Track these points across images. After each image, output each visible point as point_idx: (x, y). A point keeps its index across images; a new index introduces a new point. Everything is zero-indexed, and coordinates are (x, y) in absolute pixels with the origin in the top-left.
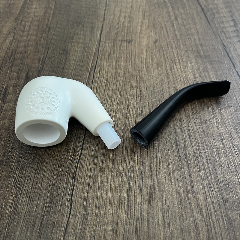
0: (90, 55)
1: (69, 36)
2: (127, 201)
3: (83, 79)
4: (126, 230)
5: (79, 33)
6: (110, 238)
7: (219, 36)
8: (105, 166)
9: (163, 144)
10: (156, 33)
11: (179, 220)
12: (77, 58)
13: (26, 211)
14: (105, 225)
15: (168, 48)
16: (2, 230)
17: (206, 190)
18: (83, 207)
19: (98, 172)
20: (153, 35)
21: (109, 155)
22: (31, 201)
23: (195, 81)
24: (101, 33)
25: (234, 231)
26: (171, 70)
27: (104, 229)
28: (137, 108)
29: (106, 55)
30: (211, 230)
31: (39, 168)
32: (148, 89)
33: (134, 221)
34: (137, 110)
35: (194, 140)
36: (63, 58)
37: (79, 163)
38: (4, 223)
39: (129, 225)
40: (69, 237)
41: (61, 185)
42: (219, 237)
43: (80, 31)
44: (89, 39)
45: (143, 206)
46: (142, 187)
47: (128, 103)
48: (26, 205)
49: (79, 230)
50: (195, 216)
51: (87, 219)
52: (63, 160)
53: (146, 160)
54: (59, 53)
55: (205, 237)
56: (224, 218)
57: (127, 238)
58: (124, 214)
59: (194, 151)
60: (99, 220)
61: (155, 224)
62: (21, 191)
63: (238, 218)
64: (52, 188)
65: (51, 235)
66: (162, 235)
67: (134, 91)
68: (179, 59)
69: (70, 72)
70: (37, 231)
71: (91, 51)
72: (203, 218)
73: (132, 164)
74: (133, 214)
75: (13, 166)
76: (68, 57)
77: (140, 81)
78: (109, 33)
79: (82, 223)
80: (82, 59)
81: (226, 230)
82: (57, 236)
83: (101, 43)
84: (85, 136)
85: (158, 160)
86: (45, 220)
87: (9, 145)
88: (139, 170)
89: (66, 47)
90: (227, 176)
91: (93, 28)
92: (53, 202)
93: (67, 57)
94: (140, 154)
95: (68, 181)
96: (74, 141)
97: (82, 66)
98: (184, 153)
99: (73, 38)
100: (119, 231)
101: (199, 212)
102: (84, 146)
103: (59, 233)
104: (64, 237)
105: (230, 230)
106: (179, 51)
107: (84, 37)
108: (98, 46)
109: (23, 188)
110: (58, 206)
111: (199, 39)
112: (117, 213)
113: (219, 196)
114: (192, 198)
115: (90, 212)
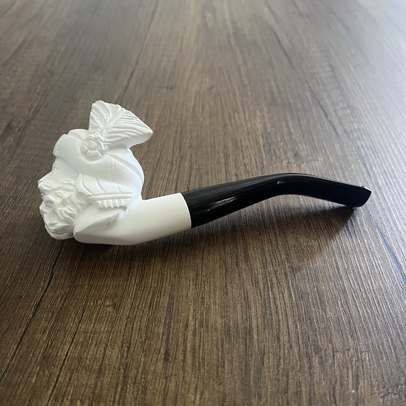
2: (142, 270)
4: (134, 305)
6: (108, 315)
7: (307, 82)
10: (213, 80)
11: (221, 293)
14: (102, 299)
15: (229, 95)
17: (268, 257)
18: (70, 278)
20: (208, 81)
23: (264, 132)
25: (306, 306)
26: (230, 119)
27: (100, 304)
28: (173, 162)
30: (270, 304)
32: (192, 141)
34: (173, 164)
39: (141, 299)
40: (41, 314)
41: (40, 252)
42: (282, 314)
45: (165, 276)
46: (167, 254)
47: (158, 156)
49: (59, 304)
50: (247, 289)
51: (74, 293)
55: (260, 313)
56: (292, 291)
57: (135, 315)
58: (134, 286)
60: (94, 293)
61: (181, 298)
64: (25, 255)
65: (14, 312)
66: (192, 311)
67: (170, 142)
68: (243, 108)
72: (258, 291)
74: (149, 286)
77: (181, 132)
79: (65, 296)
81: (293, 304)
82: (22, 313)
83: (128, 90)
86: (7, 293)
90: (302, 240)
92: (23, 272)
95: (52, 247)
100: (123, 307)
101: (254, 283)
103: (27, 309)
104: (34, 314)
105: (300, 305)
106: (245, 99)
110: (30, 277)
111: (277, 86)
112: (123, 285)
113: (286, 263)
114: (243, 266)
115: (80, 283)
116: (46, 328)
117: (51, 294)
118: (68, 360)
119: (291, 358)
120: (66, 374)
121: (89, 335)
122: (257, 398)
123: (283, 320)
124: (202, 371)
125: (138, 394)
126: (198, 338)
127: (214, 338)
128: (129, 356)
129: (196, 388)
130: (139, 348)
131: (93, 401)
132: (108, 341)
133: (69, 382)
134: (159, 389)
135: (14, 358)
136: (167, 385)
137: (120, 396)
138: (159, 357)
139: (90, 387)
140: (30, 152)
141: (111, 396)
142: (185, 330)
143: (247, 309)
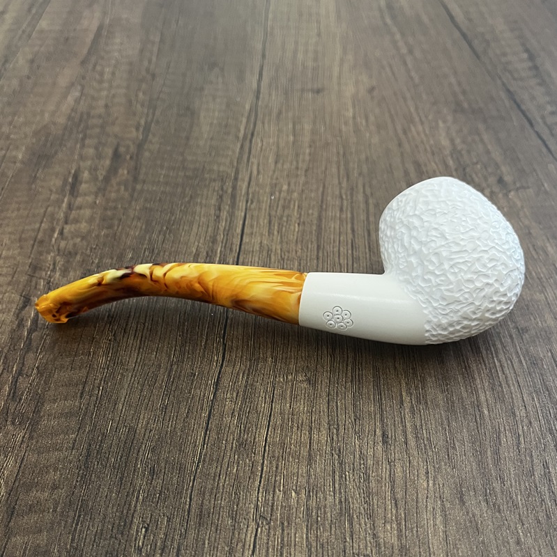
0: (241, 116)
3: (230, 153)
4: (332, 380)
5: (215, 80)
6: (303, 392)
7: (500, 77)
12: (215, 122)
13: (137, 359)
14: (292, 374)
16: (93, 389)
18: (248, 349)
22: (144, 344)
25: (541, 375)
26: (405, 133)
27: (292, 380)
30: (498, 374)
33: (347, 365)
38: (95, 379)
39: (339, 373)
40: (224, 393)
41: (202, 318)
42: (513, 384)
44: (236, 90)
48: (137, 352)
49: (242, 381)
51: (257, 367)
55: (487, 384)
56: (521, 356)
57: (336, 391)
58: (328, 356)
60: (281, 367)
62: (125, 329)
63: (548, 357)
64: (184, 323)
65: (190, 393)
69: (201, 143)
70: (161, 388)
76: (196, 120)
79: (247, 372)
81: (525, 373)
82: (200, 394)
86: (176, 371)
89: (191, 105)
92: (188, 344)
93: (194, 121)
94: (353, 265)
95: (215, 312)
96: (221, 251)
99: (202, 89)
100: (320, 382)
103: (205, 389)
104: (215, 393)
105: (534, 373)
108: (255, 100)
109: (127, 325)
110: (198, 350)
111: (459, 84)
112: (313, 355)
113: (509, 323)
115: (261, 355)
116: (234, 410)
117: (229, 370)
118: (269, 447)
119: (532, 436)
120: (271, 463)
121: (286, 416)
122: (499, 482)
123: (516, 392)
124: (430, 453)
125: (360, 482)
126: (417, 416)
127: (437, 416)
128: (340, 439)
129: (427, 473)
130: (350, 430)
131: (309, 492)
132: (312, 423)
133: (276, 471)
134: (384, 476)
135: (205, 446)
136: (392, 471)
137: (340, 484)
138: (376, 439)
139: (302, 476)
140: (154, 188)
141: (330, 485)
142: (401, 407)
143: (471, 380)
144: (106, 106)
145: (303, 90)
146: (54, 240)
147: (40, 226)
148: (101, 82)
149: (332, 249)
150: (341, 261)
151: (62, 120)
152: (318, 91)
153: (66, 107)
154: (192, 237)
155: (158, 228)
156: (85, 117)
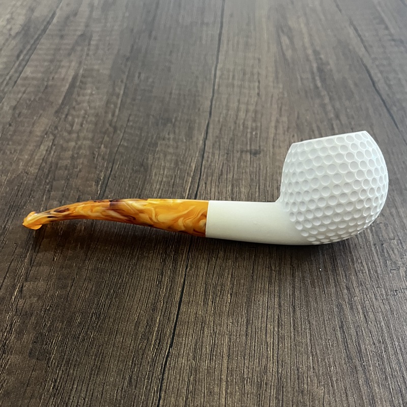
0: (186, 175)
1: (149, 140)
5: (167, 136)
8: (215, 364)
9: (318, 331)
12: (164, 179)
19: (202, 376)
21: (222, 346)
24: (205, 139)
29: (215, 175)
31: (97, 366)
35: (375, 326)
36: (140, 177)
37: (169, 359)
43: (169, 134)
44: (184, 148)
52: (141, 352)
53: (288, 357)
54: (133, 170)
59: (374, 344)
62: (67, 404)
71: (188, 168)
73: (264, 364)
75: (52, 361)
76: (148, 177)
78: (219, 137)
80: (173, 181)
84: (178, 312)
85: (311, 358)
87: (45, 324)
88: (276, 375)
89: (145, 160)
91: (191, 129)
93: (146, 177)
94: (278, 346)
96: (159, 321)
97: (172, 193)
98: (356, 347)
99: (156, 145)
102: (177, 329)
107: (175, 145)
108: (200, 159)
109: (69, 399)
144: (72, 157)
145: (242, 152)
146: (13, 297)
147: (3, 281)
148: (70, 133)
149: (260, 324)
150: (268, 340)
151: (33, 170)
152: (255, 153)
153: (37, 157)
154: (135, 303)
155: (106, 291)
156: (53, 168)
